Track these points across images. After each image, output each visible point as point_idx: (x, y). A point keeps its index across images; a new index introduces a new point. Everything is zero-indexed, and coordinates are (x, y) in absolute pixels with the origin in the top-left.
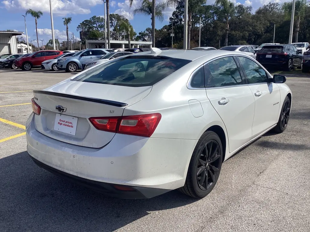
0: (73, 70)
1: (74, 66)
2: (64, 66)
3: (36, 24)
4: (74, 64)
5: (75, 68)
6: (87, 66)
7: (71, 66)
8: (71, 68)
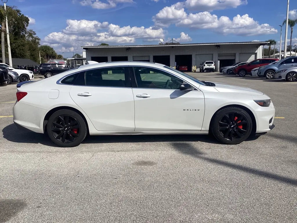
0: (270, 77)
1: (272, 73)
2: (262, 74)
3: (292, 32)
4: (272, 72)
5: (272, 76)
6: (277, 73)
7: (269, 73)
8: (268, 76)
